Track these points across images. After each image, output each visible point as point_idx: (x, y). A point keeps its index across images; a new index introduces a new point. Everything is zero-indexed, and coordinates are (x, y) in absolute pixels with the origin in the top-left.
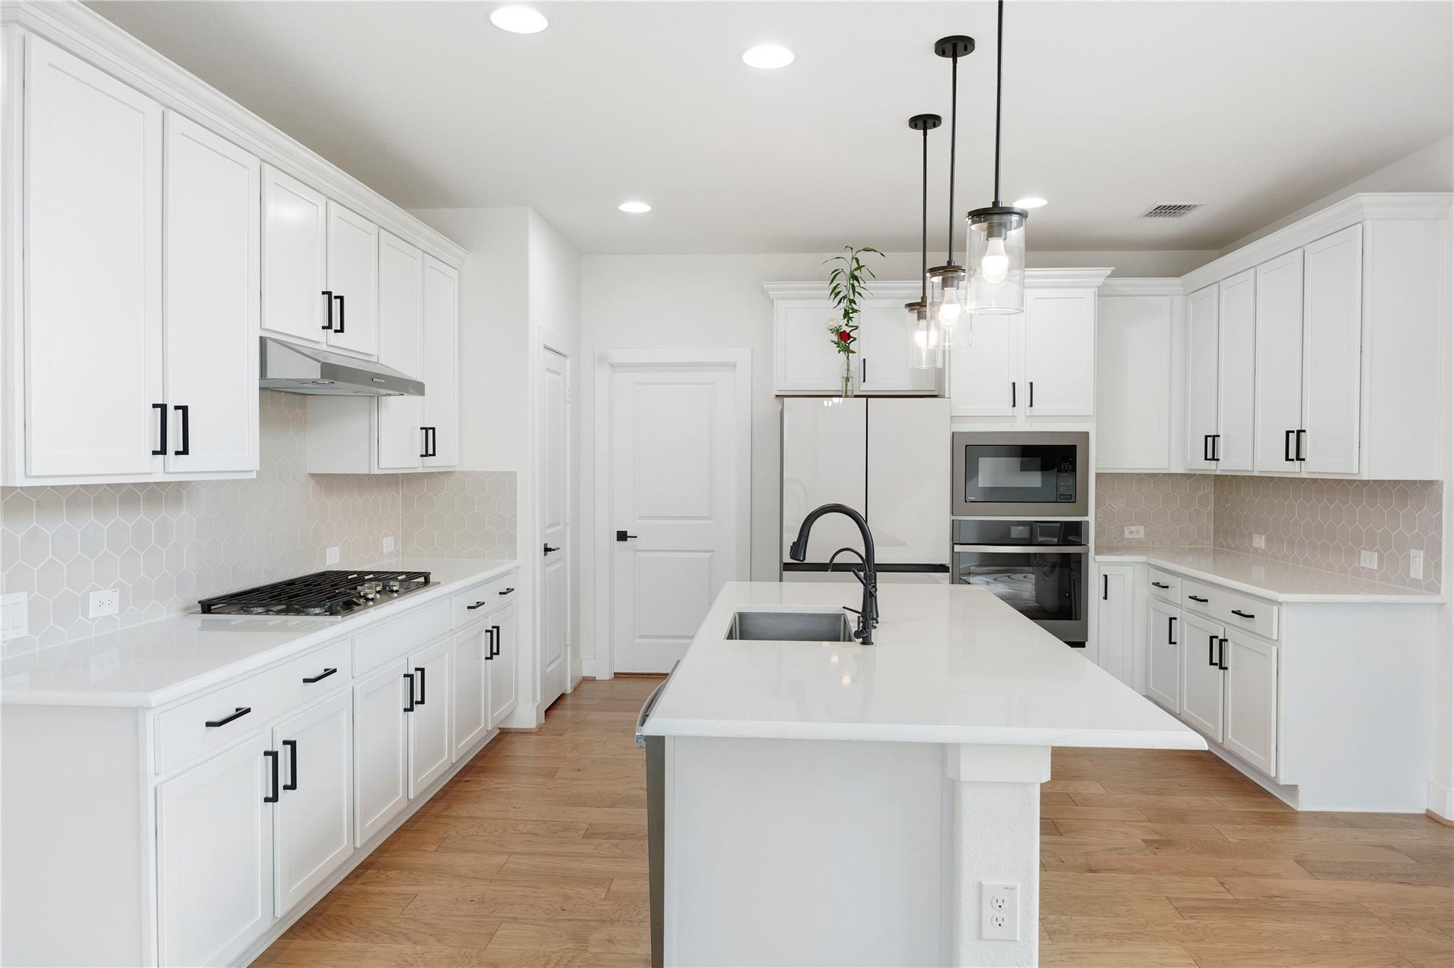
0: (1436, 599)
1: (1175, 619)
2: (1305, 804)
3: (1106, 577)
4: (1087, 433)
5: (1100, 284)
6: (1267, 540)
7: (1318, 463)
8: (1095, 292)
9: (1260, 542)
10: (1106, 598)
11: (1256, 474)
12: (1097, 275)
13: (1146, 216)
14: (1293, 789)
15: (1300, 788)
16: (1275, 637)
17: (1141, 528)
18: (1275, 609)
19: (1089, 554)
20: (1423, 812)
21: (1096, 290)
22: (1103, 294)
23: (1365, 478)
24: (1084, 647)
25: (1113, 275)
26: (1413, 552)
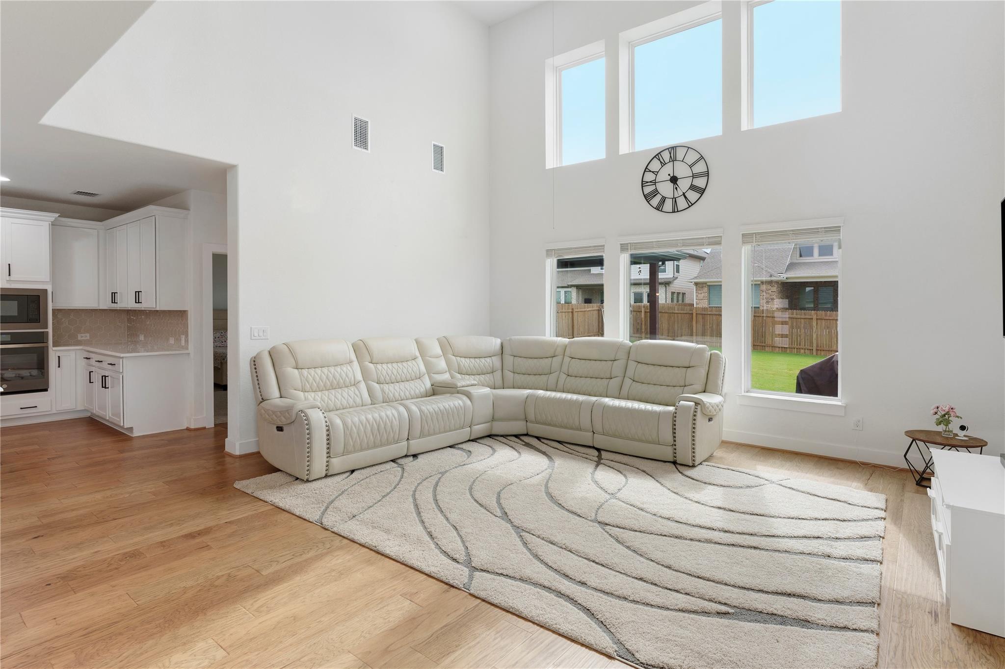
0: (186, 352)
1: (92, 372)
2: (136, 434)
3: (59, 357)
4: (46, 290)
5: (53, 220)
6: (144, 337)
7: (147, 304)
8: (49, 224)
9: (142, 338)
10: (59, 367)
11: (118, 309)
12: (52, 216)
13: (75, 193)
14: (131, 429)
15: (134, 428)
16: (121, 371)
17: (88, 335)
18: (121, 360)
19: (49, 347)
20: (185, 428)
21: (50, 223)
22: (53, 224)
23: (158, 309)
24: (47, 391)
25: (59, 216)
26: (182, 336)
